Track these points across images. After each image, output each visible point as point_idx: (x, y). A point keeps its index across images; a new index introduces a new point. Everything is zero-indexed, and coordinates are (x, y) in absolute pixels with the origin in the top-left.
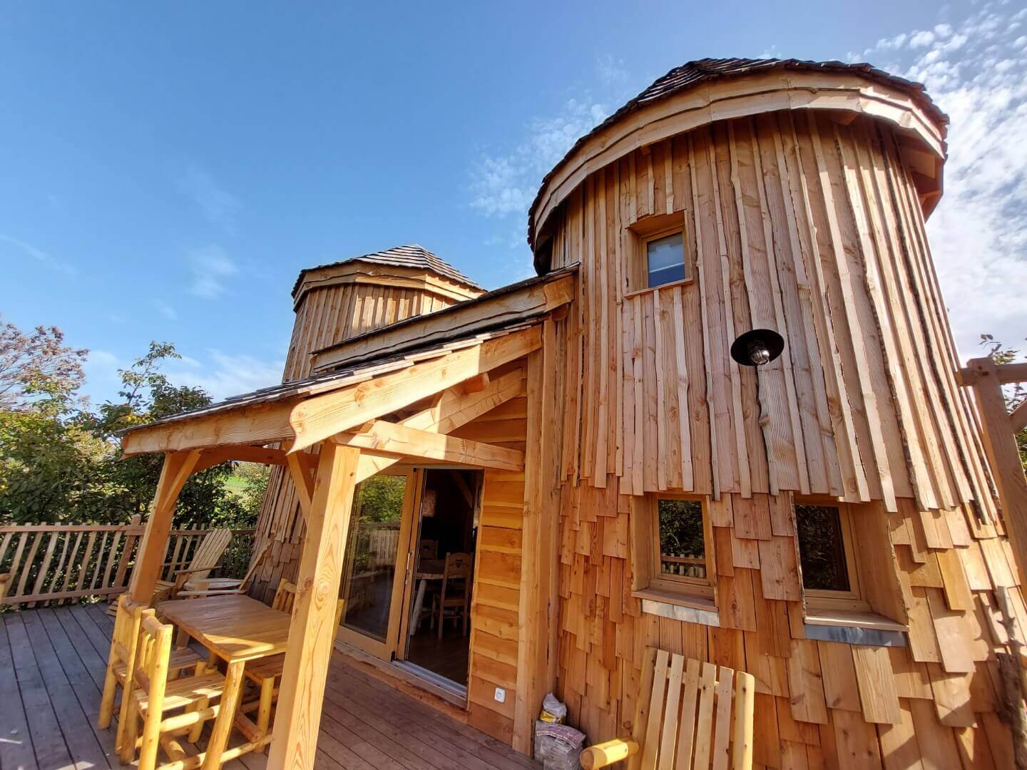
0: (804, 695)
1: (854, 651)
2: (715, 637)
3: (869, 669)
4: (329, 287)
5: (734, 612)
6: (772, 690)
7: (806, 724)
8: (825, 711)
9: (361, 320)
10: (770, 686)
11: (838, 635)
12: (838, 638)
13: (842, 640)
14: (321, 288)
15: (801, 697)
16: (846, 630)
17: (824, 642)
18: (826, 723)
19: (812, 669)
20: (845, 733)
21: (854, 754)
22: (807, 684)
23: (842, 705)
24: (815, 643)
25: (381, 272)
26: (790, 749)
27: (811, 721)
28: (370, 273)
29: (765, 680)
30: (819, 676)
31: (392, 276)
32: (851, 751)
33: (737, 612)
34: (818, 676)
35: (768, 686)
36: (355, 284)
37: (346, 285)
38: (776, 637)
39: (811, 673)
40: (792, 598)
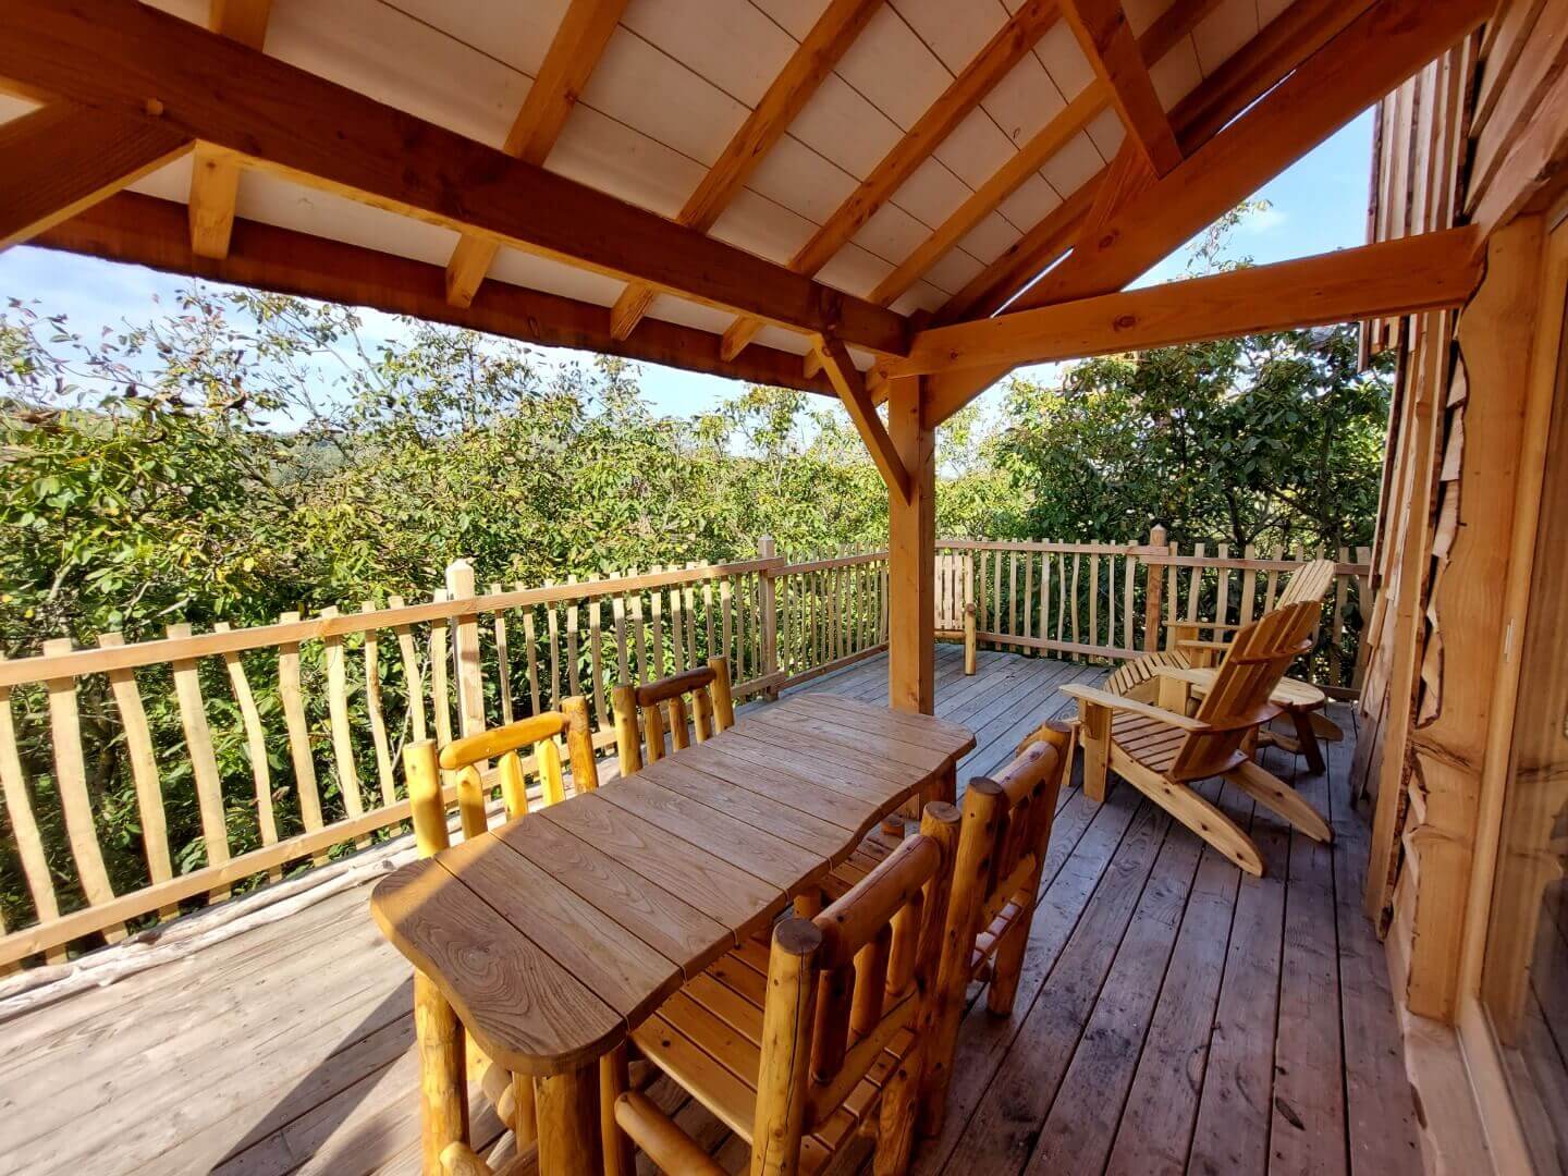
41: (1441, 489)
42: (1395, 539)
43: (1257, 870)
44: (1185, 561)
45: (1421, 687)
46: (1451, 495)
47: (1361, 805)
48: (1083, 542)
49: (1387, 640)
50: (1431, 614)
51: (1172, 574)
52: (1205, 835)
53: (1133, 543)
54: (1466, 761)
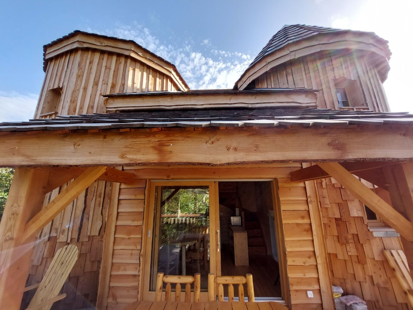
4: (103, 52)
9: (133, 83)
14: (94, 50)
25: (147, 56)
28: (140, 54)
31: (154, 62)
36: (127, 57)
37: (119, 55)
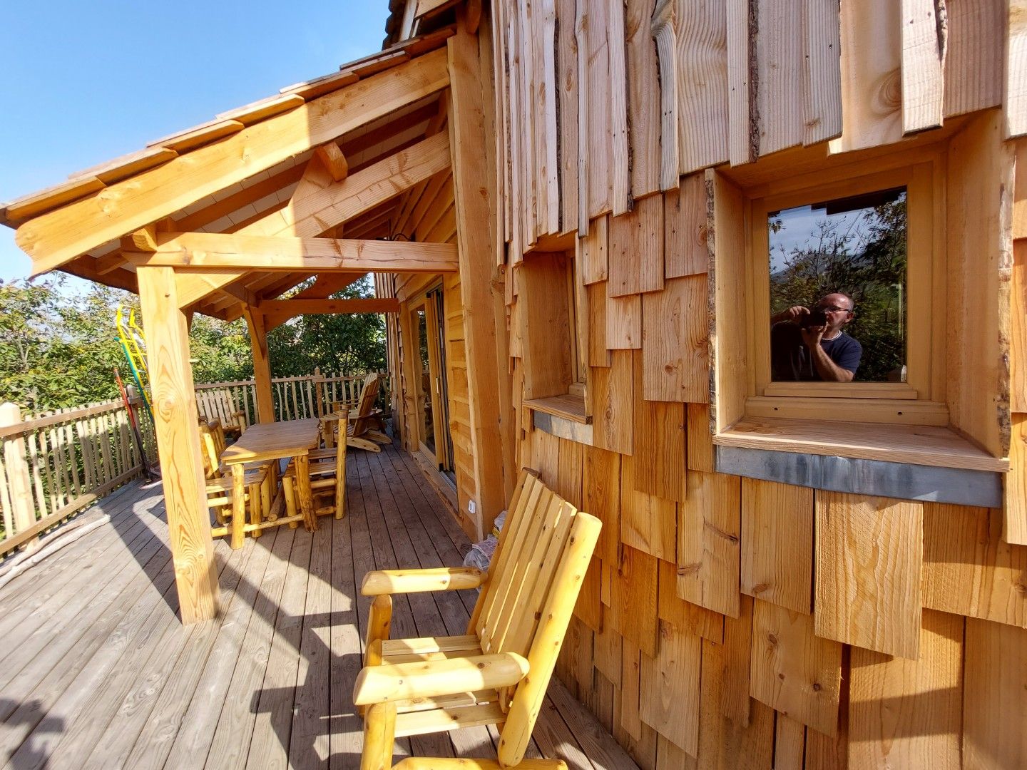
0: (700, 565)
1: (819, 506)
2: (590, 460)
3: (852, 543)
5: (608, 425)
6: (649, 547)
7: (701, 609)
8: (737, 598)
10: (648, 541)
11: (788, 469)
12: (787, 475)
13: (794, 480)
15: (695, 568)
16: (808, 460)
17: (756, 481)
18: (737, 616)
19: (723, 524)
20: (773, 640)
21: (781, 676)
22: (709, 547)
23: (769, 595)
24: (737, 482)
26: (676, 635)
27: (707, 606)
29: (643, 531)
30: (736, 539)
32: (778, 669)
33: (611, 423)
34: (733, 538)
35: (645, 540)
38: (660, 468)
39: (719, 532)
40: (691, 398)
41: (400, 348)
42: (392, 362)
43: (379, 451)
44: (329, 380)
45: (403, 390)
46: (402, 350)
47: (396, 435)
48: (279, 377)
49: (394, 388)
50: (403, 375)
51: (325, 385)
52: (365, 448)
53: (309, 375)
54: (412, 399)
